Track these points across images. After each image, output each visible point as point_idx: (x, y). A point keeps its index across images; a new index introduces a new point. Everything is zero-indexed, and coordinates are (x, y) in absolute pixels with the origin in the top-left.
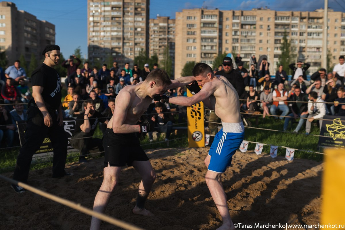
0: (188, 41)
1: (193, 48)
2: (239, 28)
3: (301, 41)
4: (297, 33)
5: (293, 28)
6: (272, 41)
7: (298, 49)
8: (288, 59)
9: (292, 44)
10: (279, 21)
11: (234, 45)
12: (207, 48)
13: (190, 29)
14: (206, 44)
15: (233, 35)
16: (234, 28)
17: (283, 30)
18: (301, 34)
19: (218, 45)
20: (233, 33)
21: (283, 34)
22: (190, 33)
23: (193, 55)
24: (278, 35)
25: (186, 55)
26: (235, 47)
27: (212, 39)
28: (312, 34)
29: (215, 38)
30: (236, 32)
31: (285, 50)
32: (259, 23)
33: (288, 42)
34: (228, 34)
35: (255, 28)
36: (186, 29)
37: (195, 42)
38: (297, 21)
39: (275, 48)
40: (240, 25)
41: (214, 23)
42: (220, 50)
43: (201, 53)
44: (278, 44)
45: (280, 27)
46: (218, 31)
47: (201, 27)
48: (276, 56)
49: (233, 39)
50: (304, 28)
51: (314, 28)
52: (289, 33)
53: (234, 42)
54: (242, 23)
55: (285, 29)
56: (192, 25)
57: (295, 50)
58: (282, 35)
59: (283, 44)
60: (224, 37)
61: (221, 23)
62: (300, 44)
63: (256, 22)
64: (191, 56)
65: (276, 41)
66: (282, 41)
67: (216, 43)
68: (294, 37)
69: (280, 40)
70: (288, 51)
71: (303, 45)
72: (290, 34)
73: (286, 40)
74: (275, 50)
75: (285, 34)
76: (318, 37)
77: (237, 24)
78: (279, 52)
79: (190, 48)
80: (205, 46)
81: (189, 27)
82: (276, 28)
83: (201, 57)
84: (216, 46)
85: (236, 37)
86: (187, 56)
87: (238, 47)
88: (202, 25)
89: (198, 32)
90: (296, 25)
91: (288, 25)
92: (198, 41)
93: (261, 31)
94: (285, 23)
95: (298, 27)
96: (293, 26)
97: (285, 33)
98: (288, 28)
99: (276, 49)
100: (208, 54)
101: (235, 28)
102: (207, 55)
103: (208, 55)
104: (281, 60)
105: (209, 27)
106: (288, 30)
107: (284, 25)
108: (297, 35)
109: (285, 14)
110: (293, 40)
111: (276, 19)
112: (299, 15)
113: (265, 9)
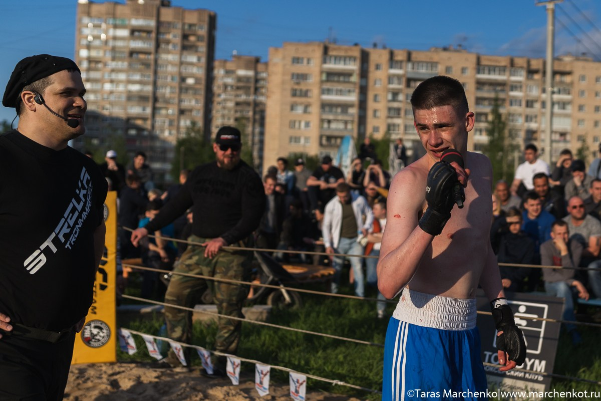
0: (292, 108)
1: (303, 124)
2: (402, 86)
3: (529, 119)
4: (520, 101)
5: (512, 90)
7: (522, 135)
8: (500, 154)
9: (511, 124)
10: (484, 76)
11: (390, 121)
12: (334, 126)
13: (298, 84)
14: (331, 117)
15: (390, 101)
16: (391, 86)
17: (492, 95)
18: (529, 104)
19: (356, 120)
20: (390, 97)
21: (493, 103)
22: (298, 93)
23: (302, 141)
24: (482, 104)
25: (287, 140)
26: (394, 125)
27: (345, 107)
29: (351, 105)
30: (395, 94)
31: (496, 135)
33: (503, 118)
34: (379, 98)
36: (290, 85)
37: (308, 111)
38: (520, 77)
39: (476, 130)
40: (404, 80)
41: (348, 74)
42: (362, 131)
43: (321, 137)
44: (483, 122)
45: (486, 88)
46: (357, 91)
47: (322, 82)
48: (477, 147)
49: (390, 109)
50: (535, 92)
51: (554, 92)
52: (504, 100)
53: (391, 115)
54: (410, 76)
55: (496, 91)
56: (303, 77)
57: (517, 135)
58: (490, 104)
59: (493, 123)
60: (371, 105)
61: (364, 74)
62: (526, 125)
64: (299, 142)
65: (478, 116)
66: (490, 118)
67: (352, 115)
68: (515, 109)
69: (486, 115)
70: (501, 138)
71: (533, 125)
72: (507, 103)
73: (498, 116)
74: (474, 134)
75: (497, 103)
76: (562, 111)
77: (399, 77)
78: (484, 139)
79: (297, 125)
80: (329, 122)
81: (295, 80)
82: (478, 89)
83: (321, 145)
84: (352, 122)
85: (395, 105)
86: (291, 141)
87: (398, 125)
88: (324, 77)
89: (315, 92)
90: (518, 85)
91: (503, 84)
92: (315, 109)
94: (496, 80)
95: (524, 88)
96: (514, 87)
97: (496, 100)
98: (503, 91)
99: (478, 133)
100: (336, 137)
101: (395, 86)
102: (333, 141)
103: (336, 141)
105: (338, 82)
106: (502, 95)
107: (494, 84)
108: (520, 105)
109: (496, 61)
110: (513, 115)
111: (478, 72)
112: (525, 65)
113: (456, 51)
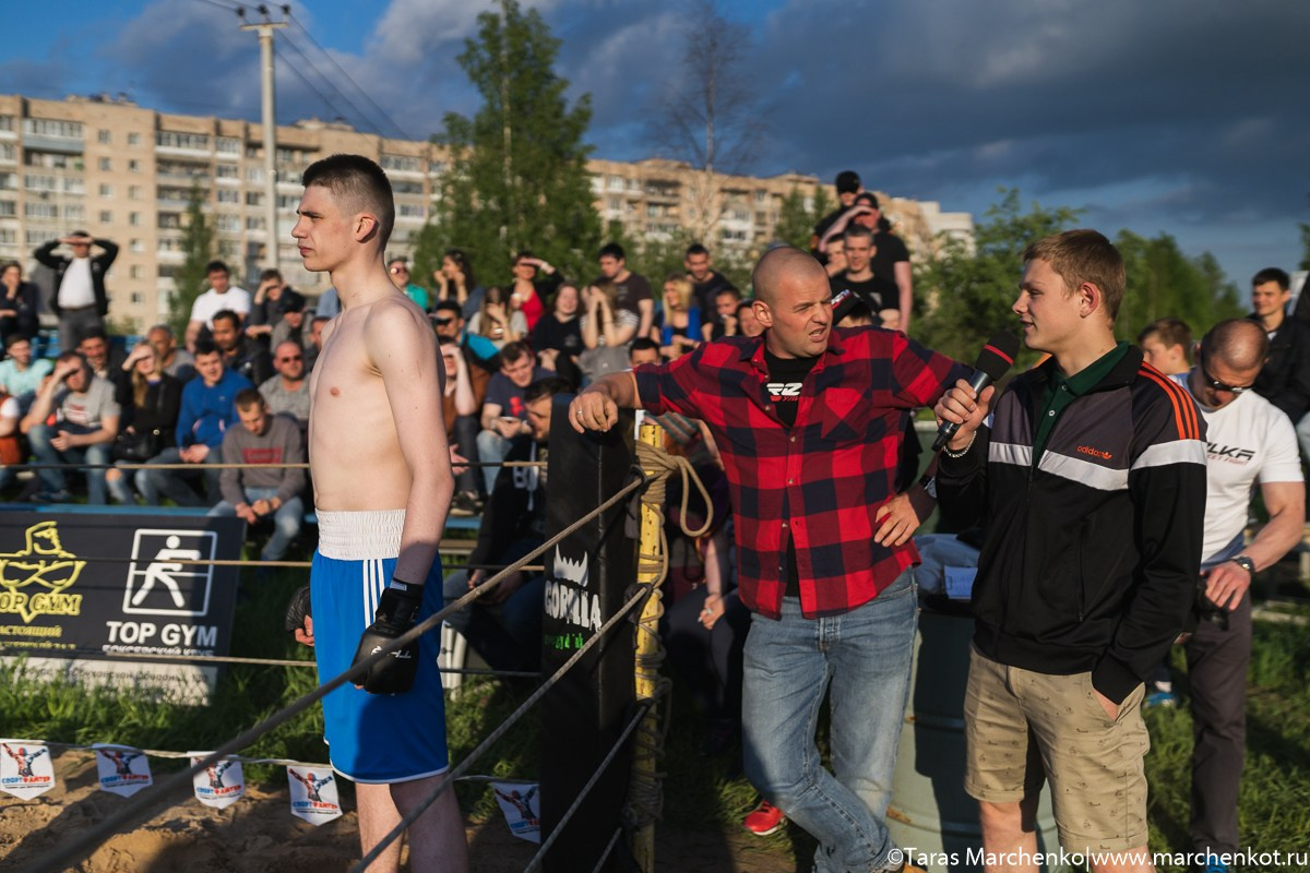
2: (14, 162)
3: (252, 223)
4: (236, 194)
5: (220, 175)
6: (148, 218)
7: (242, 249)
9: (222, 233)
10: (170, 150)
17: (188, 183)
18: (252, 198)
21: (189, 196)
24: (169, 198)
26: (4, 231)
28: (288, 202)
31: (197, 249)
32: (95, 150)
33: (208, 223)
35: (80, 167)
38: (234, 154)
39: (161, 242)
40: (18, 151)
44: (172, 227)
45: (175, 170)
48: (164, 271)
50: (262, 181)
51: (293, 181)
52: (207, 192)
54: (30, 144)
55: (196, 177)
57: (232, 251)
58: (183, 198)
59: (189, 230)
62: (248, 233)
63: (82, 144)
65: (164, 218)
66: (185, 221)
68: (227, 206)
69: (177, 216)
71: (258, 235)
72: (214, 195)
73: (199, 219)
74: (159, 249)
75: (196, 197)
77: (7, 146)
78: (176, 257)
82: (160, 171)
85: (4, 196)
90: (232, 166)
91: (204, 165)
93: (105, 178)
94: (192, 157)
95: (241, 172)
96: (222, 171)
97: (194, 191)
98: (204, 175)
99: (164, 246)
104: (182, 286)
106: (204, 184)
107: (189, 165)
108: (236, 201)
109: (191, 125)
110: (225, 217)
111: (159, 141)
112: (241, 134)
113: (115, 103)
